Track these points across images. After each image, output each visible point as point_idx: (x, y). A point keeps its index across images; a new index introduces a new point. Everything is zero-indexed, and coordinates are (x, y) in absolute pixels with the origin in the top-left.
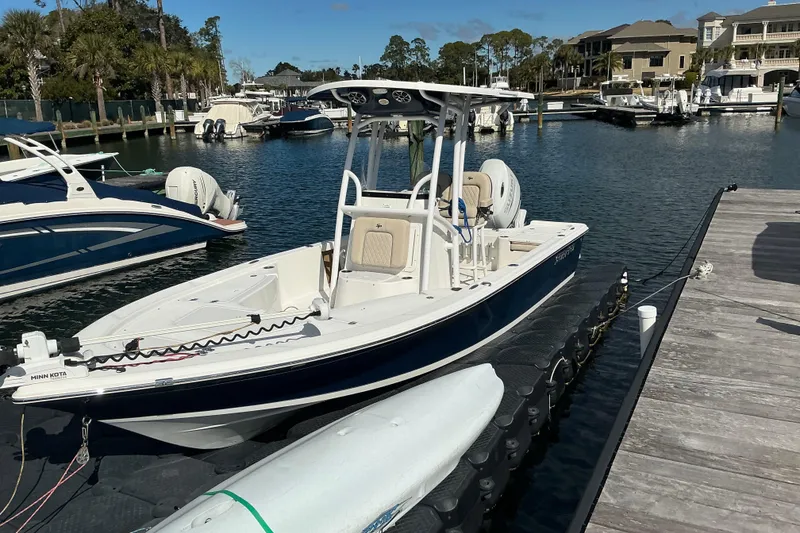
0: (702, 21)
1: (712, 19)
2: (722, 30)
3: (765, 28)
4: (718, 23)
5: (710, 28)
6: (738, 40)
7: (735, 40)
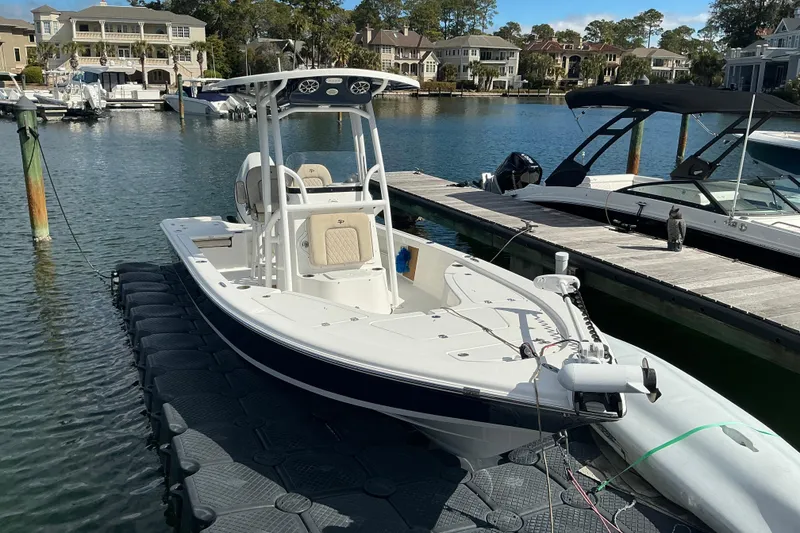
0: (37, 13)
1: (48, 13)
2: (60, 26)
3: (103, 27)
4: (54, 17)
5: (47, 22)
6: (78, 37)
7: (75, 36)
